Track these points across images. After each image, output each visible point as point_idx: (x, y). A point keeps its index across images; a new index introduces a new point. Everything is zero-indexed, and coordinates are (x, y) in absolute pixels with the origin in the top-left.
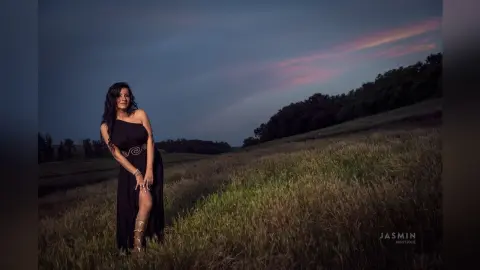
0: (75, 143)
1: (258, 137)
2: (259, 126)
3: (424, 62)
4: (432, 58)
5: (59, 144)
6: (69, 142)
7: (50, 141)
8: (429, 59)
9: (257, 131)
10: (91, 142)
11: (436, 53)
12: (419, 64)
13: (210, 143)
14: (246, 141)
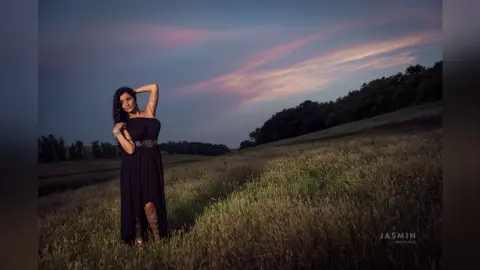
0: (85, 145)
1: (253, 140)
2: (254, 130)
3: (404, 73)
4: (411, 70)
5: (70, 145)
6: (80, 144)
7: (62, 142)
8: (408, 70)
9: (252, 135)
10: (99, 144)
11: (414, 65)
12: (400, 75)
13: (209, 145)
14: (242, 144)
